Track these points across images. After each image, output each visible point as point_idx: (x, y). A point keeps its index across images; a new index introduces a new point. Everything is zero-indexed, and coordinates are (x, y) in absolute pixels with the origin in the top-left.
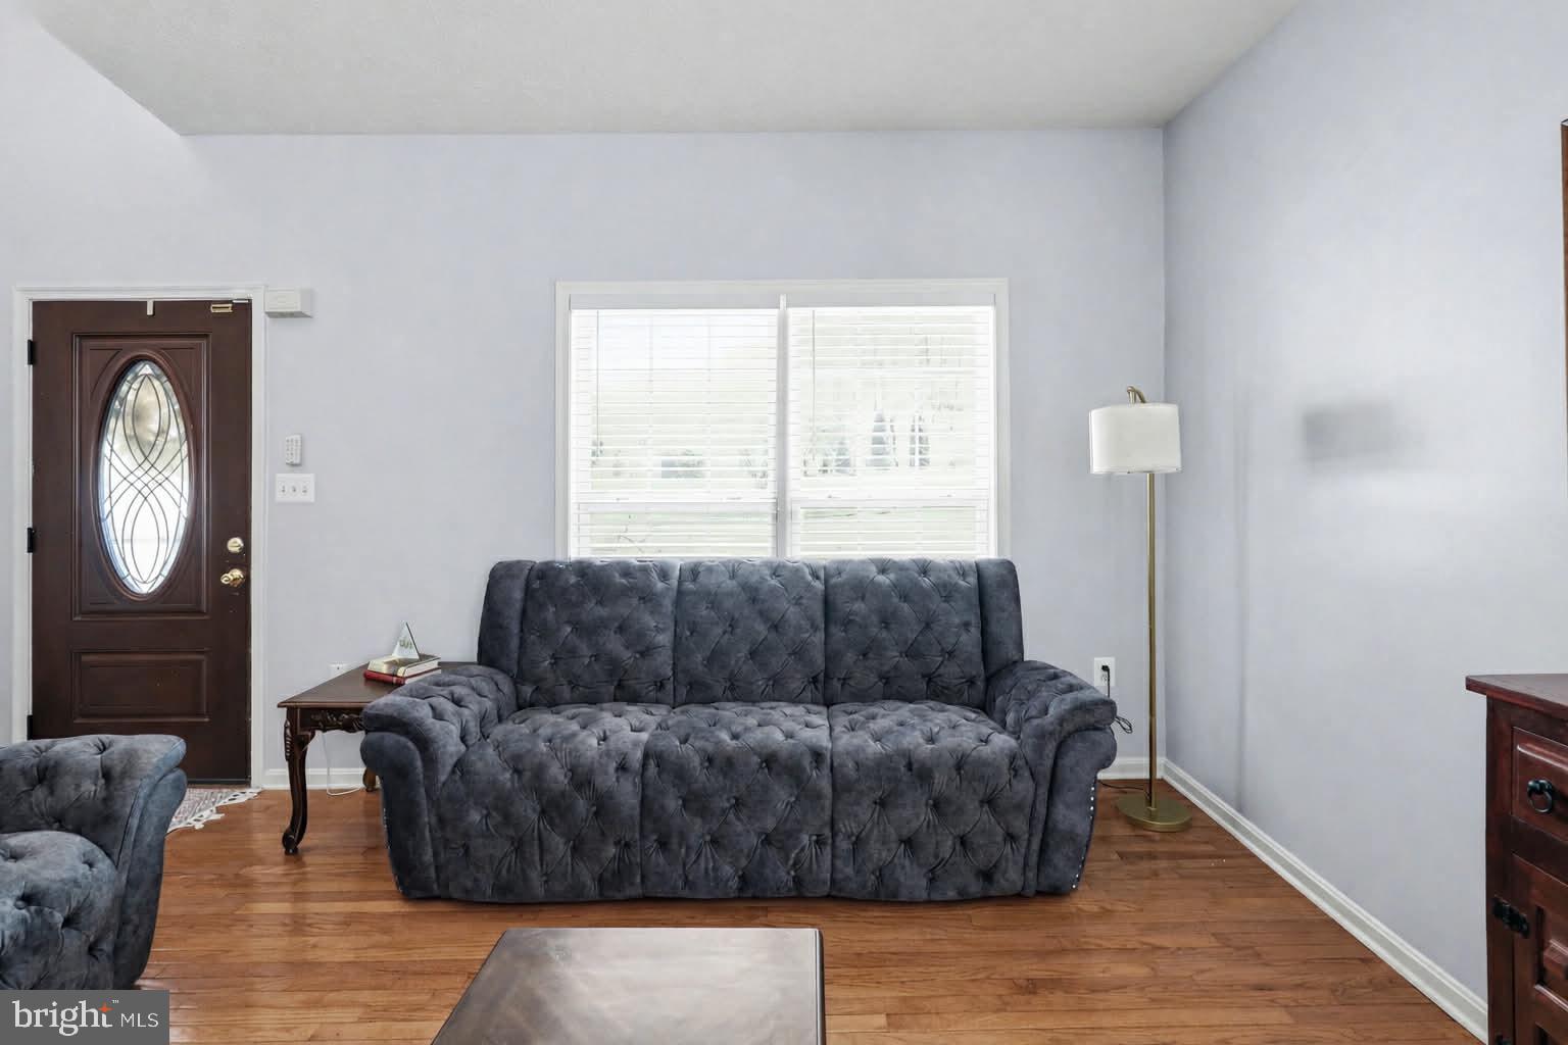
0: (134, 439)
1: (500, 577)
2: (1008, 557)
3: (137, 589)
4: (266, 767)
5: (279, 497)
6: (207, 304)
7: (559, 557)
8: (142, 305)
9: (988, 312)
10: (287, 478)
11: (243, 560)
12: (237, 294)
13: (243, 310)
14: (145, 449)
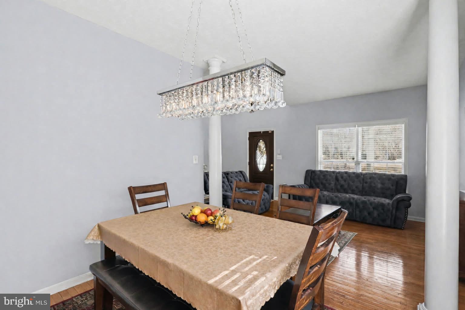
0: (260, 150)
1: (307, 172)
2: (406, 174)
3: (260, 170)
4: (275, 197)
5: (277, 158)
6: (268, 131)
7: (317, 169)
8: (261, 132)
9: (403, 125)
10: (278, 156)
11: (273, 168)
12: (272, 130)
13: (273, 132)
14: (262, 153)
